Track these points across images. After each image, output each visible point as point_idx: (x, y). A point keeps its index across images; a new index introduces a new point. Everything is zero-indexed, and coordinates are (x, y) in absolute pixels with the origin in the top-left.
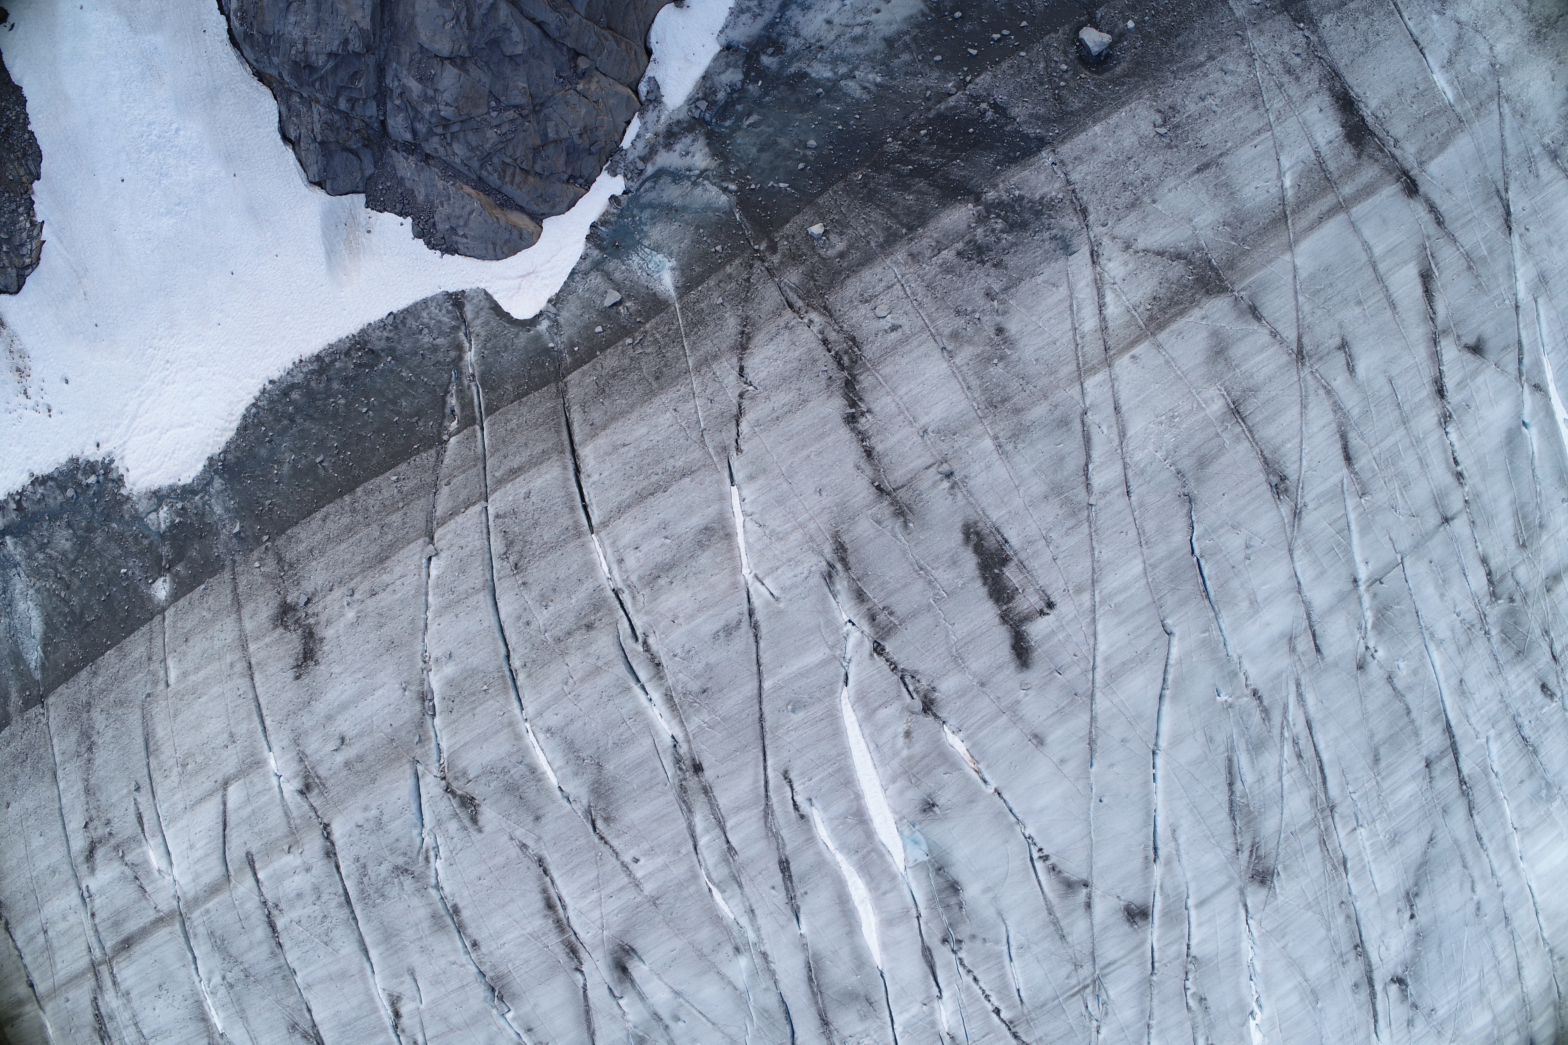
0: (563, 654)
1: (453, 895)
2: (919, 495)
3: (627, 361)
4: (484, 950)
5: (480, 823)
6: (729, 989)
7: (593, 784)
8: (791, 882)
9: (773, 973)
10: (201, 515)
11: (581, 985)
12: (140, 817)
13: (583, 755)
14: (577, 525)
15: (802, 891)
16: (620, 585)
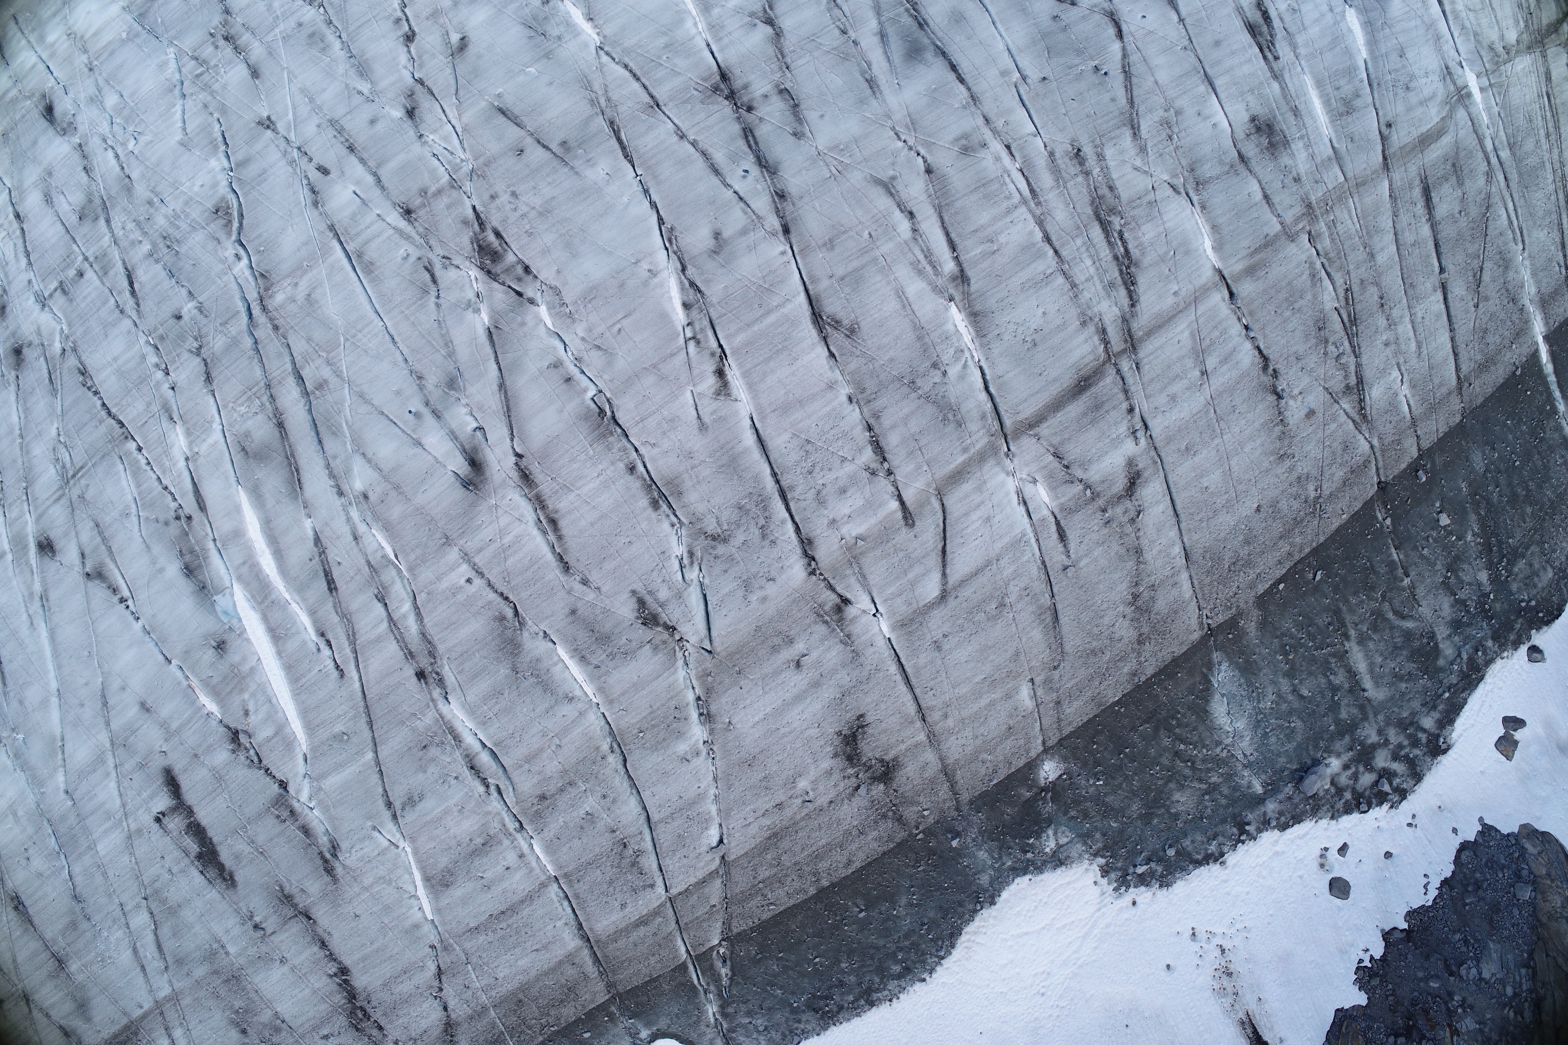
0: (565, 772)
1: (659, 521)
2: (276, 912)
3: (552, 1012)
4: (621, 466)
5: (634, 600)
6: (370, 455)
7: (520, 652)
8: (325, 570)
9: (332, 475)
10: (1004, 848)
11: (515, 440)
12: (1062, 536)
13: (532, 680)
14: (570, 883)
15: (314, 562)
16: (518, 836)
